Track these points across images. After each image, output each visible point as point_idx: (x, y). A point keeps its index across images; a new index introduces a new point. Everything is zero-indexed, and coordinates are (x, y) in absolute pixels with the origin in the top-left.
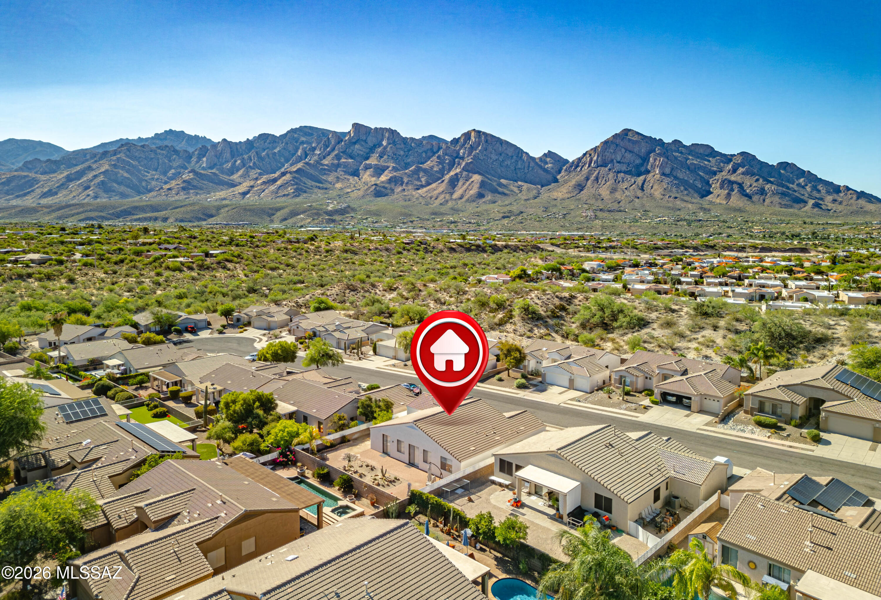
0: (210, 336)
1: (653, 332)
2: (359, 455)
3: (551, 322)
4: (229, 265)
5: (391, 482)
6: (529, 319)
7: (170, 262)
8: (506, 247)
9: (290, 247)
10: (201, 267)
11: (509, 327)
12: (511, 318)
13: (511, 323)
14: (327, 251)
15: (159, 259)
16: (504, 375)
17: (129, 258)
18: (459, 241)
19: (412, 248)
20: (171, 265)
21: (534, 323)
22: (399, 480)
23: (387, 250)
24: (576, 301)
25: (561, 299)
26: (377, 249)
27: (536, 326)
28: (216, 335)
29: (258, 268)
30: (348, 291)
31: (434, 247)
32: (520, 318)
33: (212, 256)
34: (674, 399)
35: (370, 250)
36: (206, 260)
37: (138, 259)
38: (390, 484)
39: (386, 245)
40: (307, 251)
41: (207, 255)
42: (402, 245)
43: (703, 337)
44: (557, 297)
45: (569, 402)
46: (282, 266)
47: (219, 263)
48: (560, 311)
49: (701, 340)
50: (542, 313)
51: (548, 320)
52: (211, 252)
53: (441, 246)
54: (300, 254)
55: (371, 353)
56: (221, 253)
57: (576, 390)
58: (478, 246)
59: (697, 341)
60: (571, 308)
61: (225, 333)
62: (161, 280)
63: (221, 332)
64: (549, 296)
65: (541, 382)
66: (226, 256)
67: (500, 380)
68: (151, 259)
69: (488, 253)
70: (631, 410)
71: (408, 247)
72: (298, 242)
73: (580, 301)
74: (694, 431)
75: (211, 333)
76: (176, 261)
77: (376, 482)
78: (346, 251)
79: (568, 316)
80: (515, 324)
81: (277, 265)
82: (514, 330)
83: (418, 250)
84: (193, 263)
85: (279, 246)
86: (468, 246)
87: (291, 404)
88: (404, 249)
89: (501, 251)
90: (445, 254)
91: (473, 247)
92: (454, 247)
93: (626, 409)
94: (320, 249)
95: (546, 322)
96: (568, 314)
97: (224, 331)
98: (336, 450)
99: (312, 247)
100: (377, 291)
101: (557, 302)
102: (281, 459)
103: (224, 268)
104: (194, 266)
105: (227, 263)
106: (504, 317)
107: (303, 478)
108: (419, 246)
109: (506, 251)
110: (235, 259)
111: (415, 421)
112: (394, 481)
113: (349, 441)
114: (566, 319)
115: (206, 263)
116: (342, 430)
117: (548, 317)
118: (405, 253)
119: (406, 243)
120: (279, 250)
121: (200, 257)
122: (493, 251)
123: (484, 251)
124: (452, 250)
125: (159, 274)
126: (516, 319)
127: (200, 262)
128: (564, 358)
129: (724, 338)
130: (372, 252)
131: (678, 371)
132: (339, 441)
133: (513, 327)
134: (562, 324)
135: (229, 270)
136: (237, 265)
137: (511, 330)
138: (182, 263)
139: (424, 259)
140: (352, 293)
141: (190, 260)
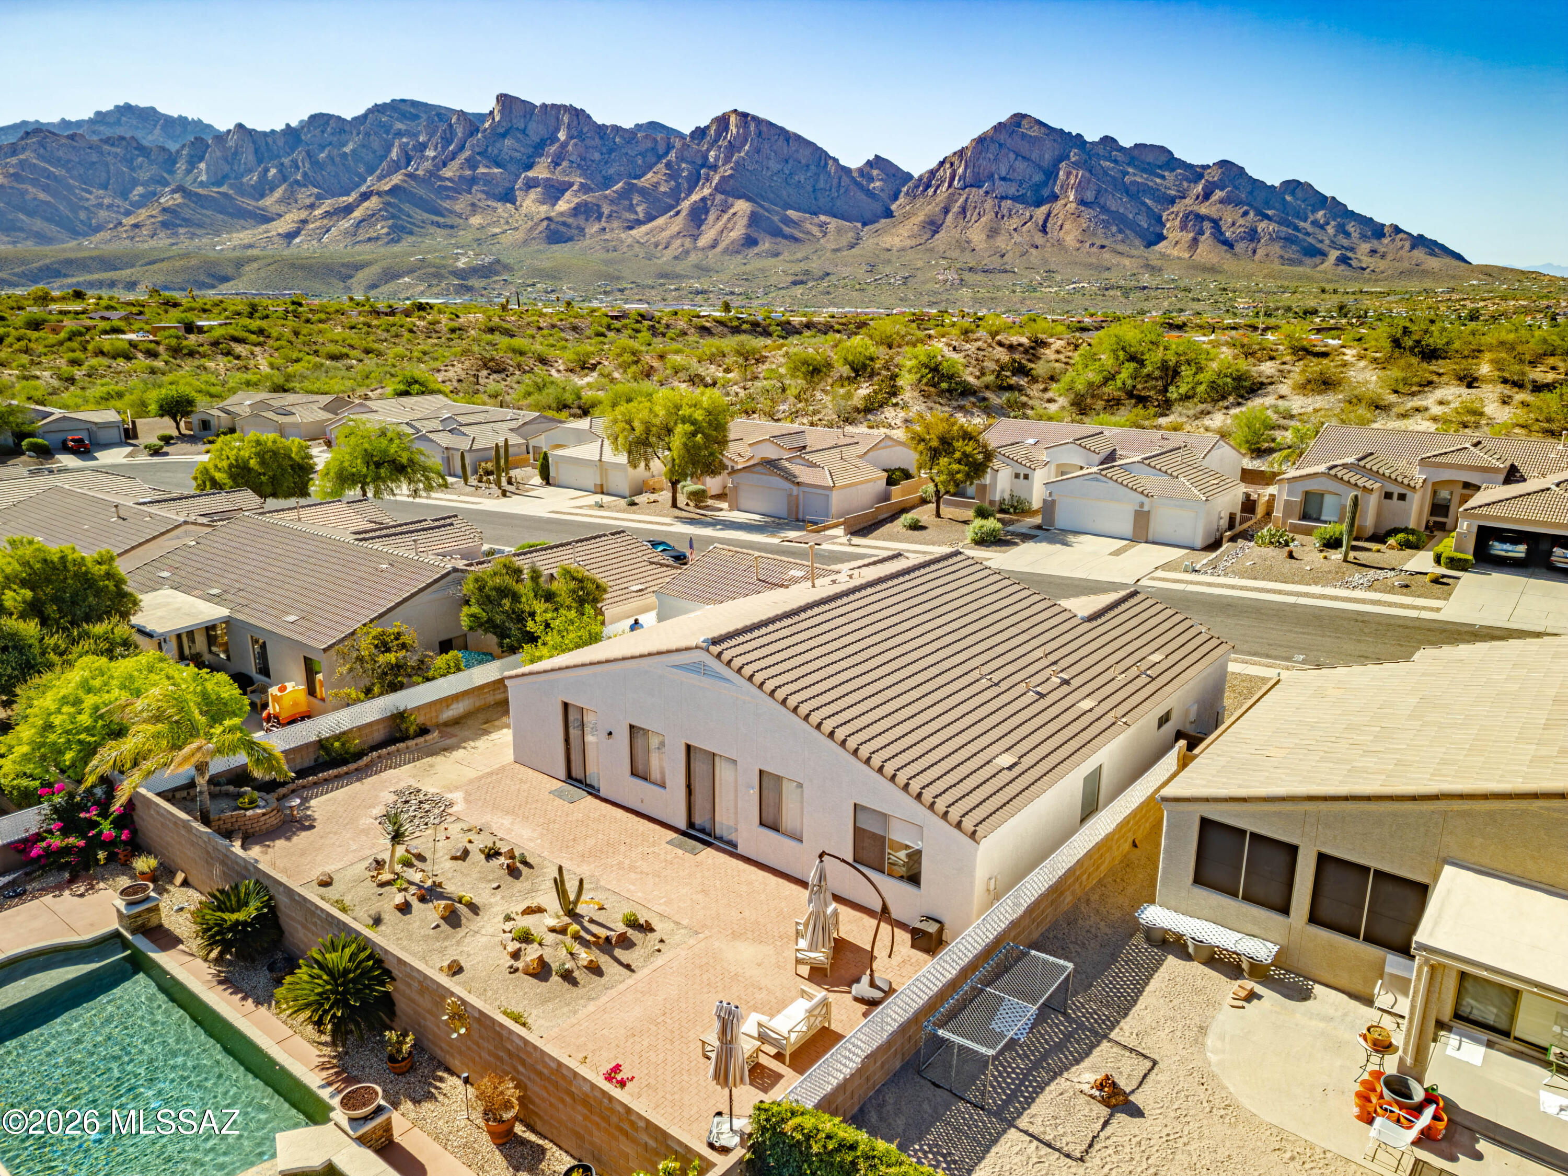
2: (457, 796)
3: (996, 399)
4: (239, 349)
5: (606, 946)
6: (941, 393)
7: (107, 342)
8: (808, 326)
9: (375, 322)
10: (176, 351)
12: (895, 394)
13: (896, 405)
14: (453, 331)
15: (81, 334)
16: (924, 514)
17: (14, 333)
18: (717, 314)
19: (625, 326)
20: (107, 347)
21: (955, 404)
22: (647, 928)
23: (575, 329)
24: (1047, 351)
25: (1011, 348)
26: (553, 326)
27: (961, 408)
28: (143, 458)
29: (301, 355)
30: (484, 373)
31: (668, 326)
32: (916, 394)
33: (200, 330)
34: (1520, 551)
35: (540, 328)
36: (186, 339)
37: (34, 335)
38: (604, 960)
39: (572, 320)
40: (411, 331)
41: (190, 328)
42: (606, 320)
44: (1000, 344)
45: (1156, 574)
46: (353, 353)
47: (215, 344)
48: (1014, 375)
50: (971, 379)
51: (988, 394)
52: (200, 323)
53: (682, 324)
54: (397, 336)
55: (537, 480)
56: (221, 325)
57: (1161, 544)
58: (755, 324)
60: (1040, 368)
61: (166, 454)
62: (78, 373)
64: (980, 343)
65: (1039, 527)
66: (231, 331)
67: (916, 527)
68: (63, 335)
69: (775, 338)
70: (1391, 590)
71: (617, 324)
72: (392, 313)
73: (1058, 352)
75: (130, 455)
76: (122, 340)
77: (531, 953)
78: (491, 330)
79: (1035, 386)
80: (905, 407)
81: (345, 350)
82: (906, 421)
83: (638, 331)
84: (158, 343)
85: (353, 321)
86: (735, 323)
87: (210, 598)
88: (609, 328)
89: (800, 333)
90: (691, 339)
91: (745, 326)
92: (708, 325)
93: (1370, 587)
94: (437, 327)
95: (985, 399)
96: (1034, 380)
97: (165, 449)
98: (362, 773)
99: (422, 323)
100: (553, 372)
101: (1003, 355)
102: (56, 841)
103: (228, 353)
104: (161, 349)
105: (233, 345)
106: (875, 392)
107: (141, 942)
108: (637, 322)
109: (807, 333)
110: (254, 337)
111: (715, 642)
112: (625, 942)
113: (423, 731)
114: (1029, 392)
115: (185, 343)
116: (395, 687)
117: (987, 387)
118: (611, 335)
119: (613, 317)
120: (352, 328)
121: (172, 331)
122: (784, 334)
123: (767, 333)
124: (705, 331)
125: (74, 362)
126: (908, 395)
127: (174, 342)
128: (1097, 458)
130: (545, 332)
132: (378, 735)
133: (902, 414)
134: (1024, 405)
135: (238, 357)
136: (257, 350)
137: (898, 422)
138: (131, 344)
139: (649, 345)
140: (495, 376)
141: (151, 337)
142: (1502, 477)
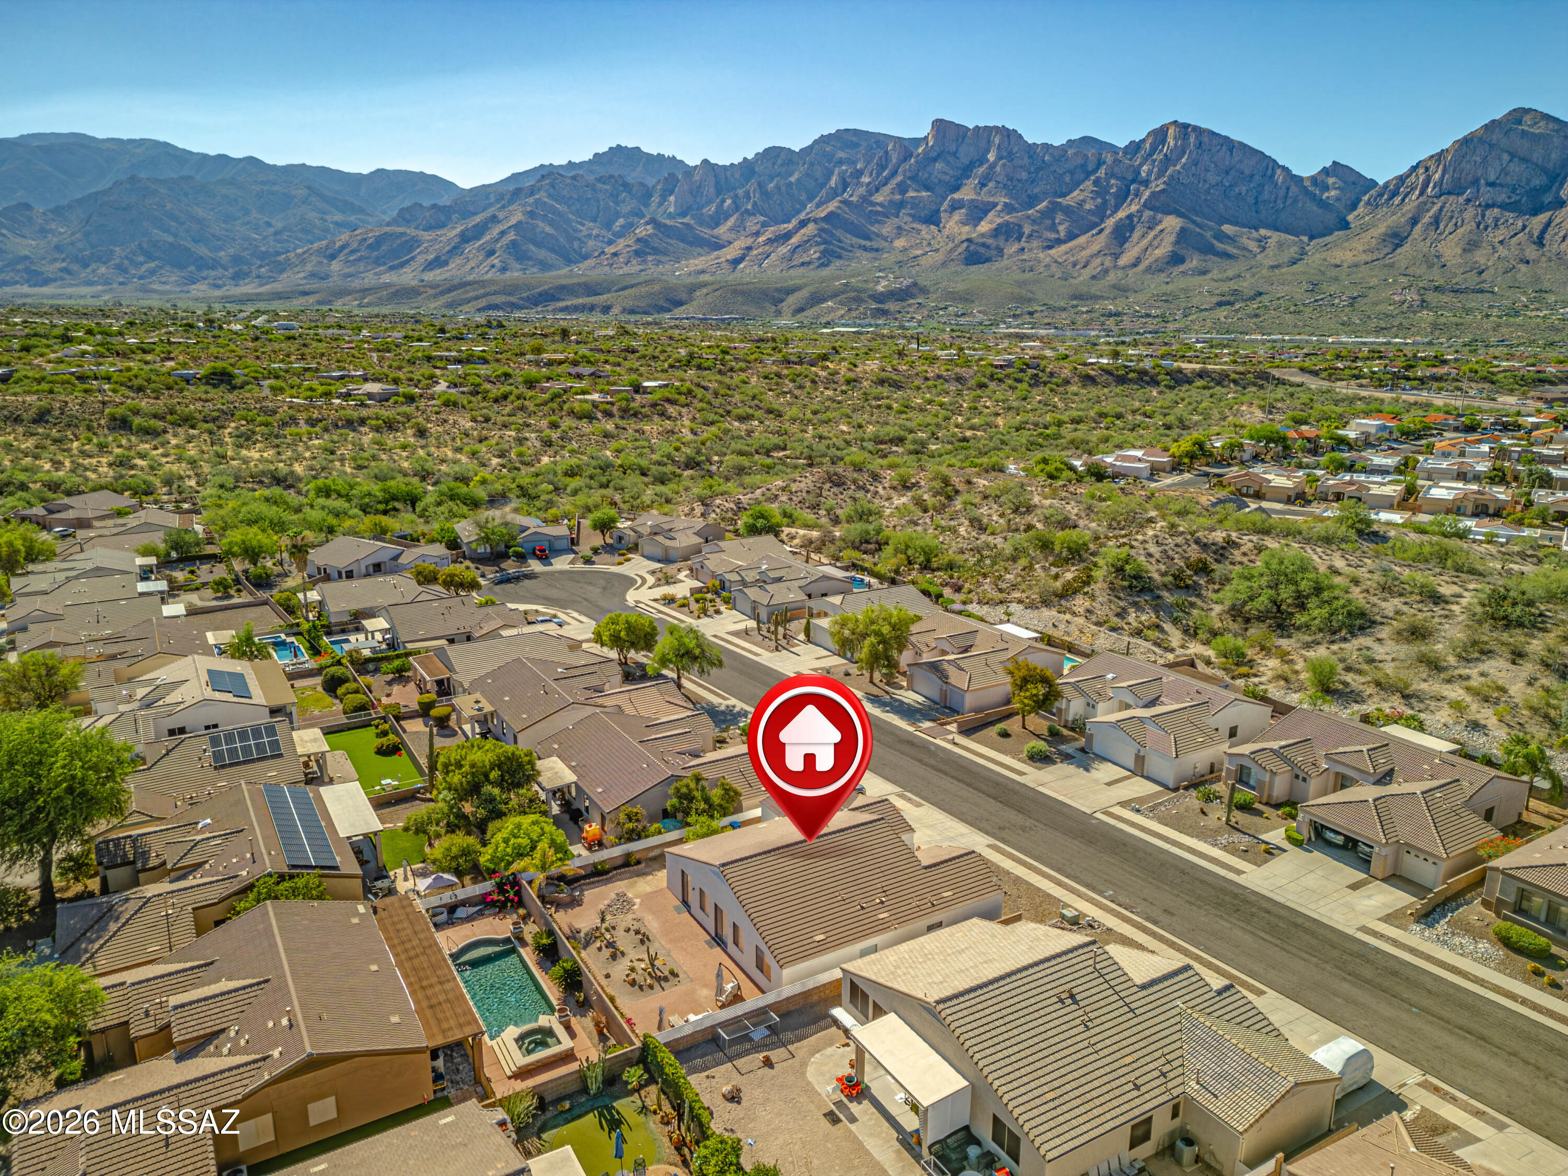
0: (567, 567)
1: (1376, 646)
2: (637, 901)
3: (1169, 598)
4: (672, 410)
5: (658, 979)
6: (1123, 588)
7: (577, 402)
8: (1201, 375)
9: (785, 372)
10: (626, 413)
11: (1080, 603)
12: (1087, 583)
13: (1086, 594)
14: (848, 382)
15: (559, 396)
17: (516, 392)
18: (1105, 361)
19: (1008, 376)
20: (577, 407)
21: (1131, 599)
22: (676, 975)
23: (959, 379)
24: (1236, 552)
25: (1205, 546)
26: (939, 377)
27: (1135, 604)
28: (580, 566)
29: (716, 418)
31: (1052, 374)
32: (1105, 586)
33: (645, 391)
34: (1339, 840)
35: (927, 379)
36: (634, 400)
37: (530, 393)
38: (656, 985)
39: (958, 370)
40: (813, 382)
41: (637, 388)
42: (989, 370)
43: (1482, 674)
44: (1197, 542)
45: (1116, 810)
46: (759, 414)
47: (654, 405)
48: (1196, 573)
49: (1474, 683)
50: (1156, 576)
51: (1165, 594)
52: (646, 384)
53: (1066, 373)
54: (801, 387)
55: (802, 637)
56: (660, 387)
57: (1148, 778)
58: (1143, 373)
59: (1466, 683)
60: (1219, 569)
61: (593, 563)
62: (555, 435)
63: (588, 561)
64: (1179, 540)
65: (1082, 750)
66: (666, 393)
67: (1005, 735)
68: (546, 396)
69: (1162, 388)
70: (1234, 852)
71: (1000, 374)
72: (800, 363)
73: (1244, 554)
74: (1350, 931)
75: (572, 562)
76: (586, 401)
77: (633, 975)
78: (881, 382)
79: (1211, 587)
80: (1093, 598)
81: (751, 411)
82: (1088, 611)
83: (1019, 381)
84: (612, 404)
85: (767, 370)
86: (1121, 372)
87: (571, 768)
88: (992, 377)
89: (1190, 382)
90: (1073, 389)
91: (1131, 375)
92: (1093, 373)
93: (1225, 848)
94: (836, 378)
95: (1159, 597)
96: (1212, 581)
97: (595, 558)
98: (609, 881)
99: (823, 374)
100: (880, 489)
101: (1194, 552)
102: (495, 896)
103: (663, 414)
104: (615, 409)
105: (667, 405)
106: (1074, 579)
107: (516, 943)
108: (1022, 371)
109: (1200, 383)
110: (682, 399)
111: (724, 865)
112: (666, 979)
113: (638, 862)
114: (1204, 592)
115: (632, 405)
116: (630, 840)
117: (1165, 585)
118: (993, 385)
119: (996, 367)
120: (766, 377)
121: (624, 395)
122: (1172, 383)
123: (1154, 382)
124: (1088, 380)
125: (554, 426)
126: (1099, 587)
127: (624, 403)
128: (1141, 703)
129: (1530, 684)
130: (930, 383)
131: (1368, 774)
132: (619, 862)
133: (1087, 604)
134: (1193, 605)
135: (669, 418)
136: (684, 410)
137: (1081, 610)
138: (595, 405)
139: (1025, 399)
141: (609, 399)
142: (1372, 779)
